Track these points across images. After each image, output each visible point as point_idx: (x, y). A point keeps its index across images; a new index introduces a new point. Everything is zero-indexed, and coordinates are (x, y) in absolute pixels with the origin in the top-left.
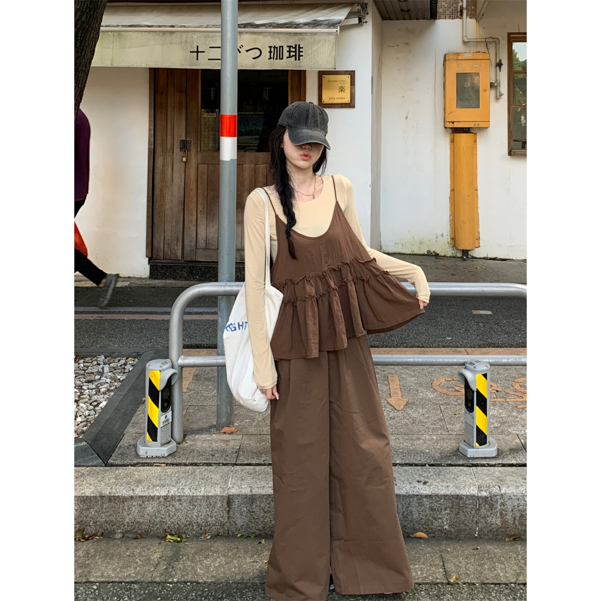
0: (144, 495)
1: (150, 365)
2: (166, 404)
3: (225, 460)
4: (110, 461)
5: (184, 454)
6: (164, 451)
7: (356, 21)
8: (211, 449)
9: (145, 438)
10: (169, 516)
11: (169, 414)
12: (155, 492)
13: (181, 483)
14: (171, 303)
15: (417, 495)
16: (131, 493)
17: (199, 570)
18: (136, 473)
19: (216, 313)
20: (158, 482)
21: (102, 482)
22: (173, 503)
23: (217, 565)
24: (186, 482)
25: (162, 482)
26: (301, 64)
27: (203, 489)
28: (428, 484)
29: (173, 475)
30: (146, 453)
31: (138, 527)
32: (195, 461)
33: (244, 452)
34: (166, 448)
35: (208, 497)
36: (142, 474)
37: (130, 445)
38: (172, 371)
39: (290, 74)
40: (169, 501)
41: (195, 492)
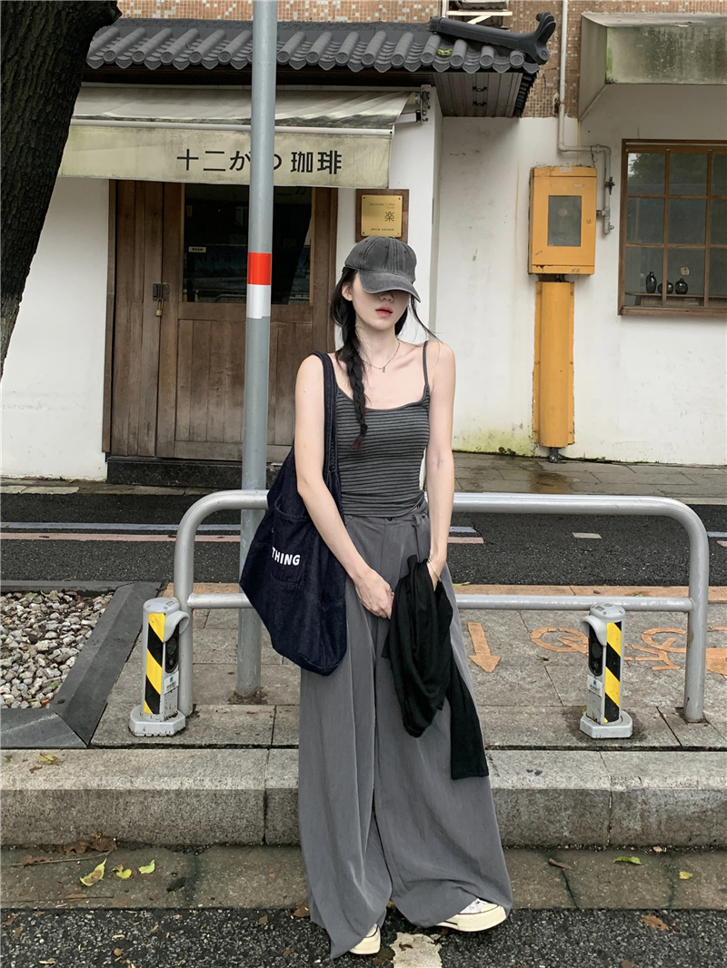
0: (147, 788)
1: (149, 606)
2: (171, 662)
3: (255, 740)
4: (93, 741)
5: (197, 732)
6: (170, 727)
7: (413, 117)
8: (233, 725)
9: (142, 709)
10: (182, 817)
11: (176, 675)
12: (163, 785)
13: (198, 773)
14: (177, 520)
15: (527, 790)
16: (128, 786)
17: (231, 893)
18: (133, 758)
19: (237, 533)
20: (165, 771)
21: (85, 771)
22: (188, 800)
23: (255, 885)
24: (205, 770)
25: (172, 771)
26: (338, 180)
27: (229, 781)
28: (543, 774)
29: (185, 762)
30: (144, 730)
31: (139, 833)
32: (214, 742)
33: (280, 729)
34: (172, 724)
35: (237, 791)
36: (141, 760)
37: (119, 719)
38: (180, 615)
39: (314, 192)
40: (181, 797)
41: (219, 784)
